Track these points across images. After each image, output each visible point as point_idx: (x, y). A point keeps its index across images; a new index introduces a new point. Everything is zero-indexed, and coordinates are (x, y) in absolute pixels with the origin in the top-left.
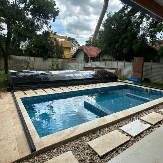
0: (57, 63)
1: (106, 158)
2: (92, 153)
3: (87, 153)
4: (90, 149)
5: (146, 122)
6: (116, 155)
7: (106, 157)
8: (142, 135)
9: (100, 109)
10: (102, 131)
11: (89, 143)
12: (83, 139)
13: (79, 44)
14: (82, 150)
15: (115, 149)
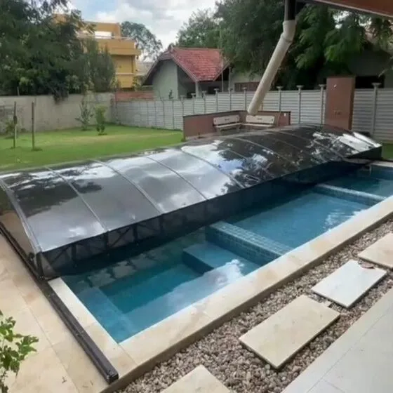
0: (98, 106)
1: (290, 370)
2: (253, 363)
3: (243, 364)
4: (248, 353)
5: (372, 265)
6: (312, 357)
7: (290, 367)
8: (367, 300)
9: (253, 243)
10: (268, 303)
11: (243, 338)
12: (226, 330)
13: (157, 40)
14: (228, 359)
15: (307, 346)
